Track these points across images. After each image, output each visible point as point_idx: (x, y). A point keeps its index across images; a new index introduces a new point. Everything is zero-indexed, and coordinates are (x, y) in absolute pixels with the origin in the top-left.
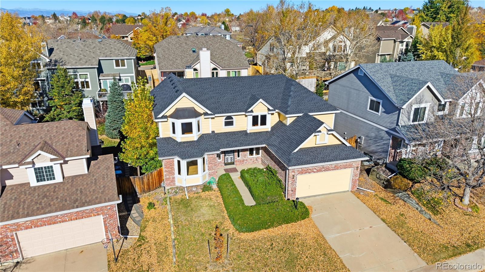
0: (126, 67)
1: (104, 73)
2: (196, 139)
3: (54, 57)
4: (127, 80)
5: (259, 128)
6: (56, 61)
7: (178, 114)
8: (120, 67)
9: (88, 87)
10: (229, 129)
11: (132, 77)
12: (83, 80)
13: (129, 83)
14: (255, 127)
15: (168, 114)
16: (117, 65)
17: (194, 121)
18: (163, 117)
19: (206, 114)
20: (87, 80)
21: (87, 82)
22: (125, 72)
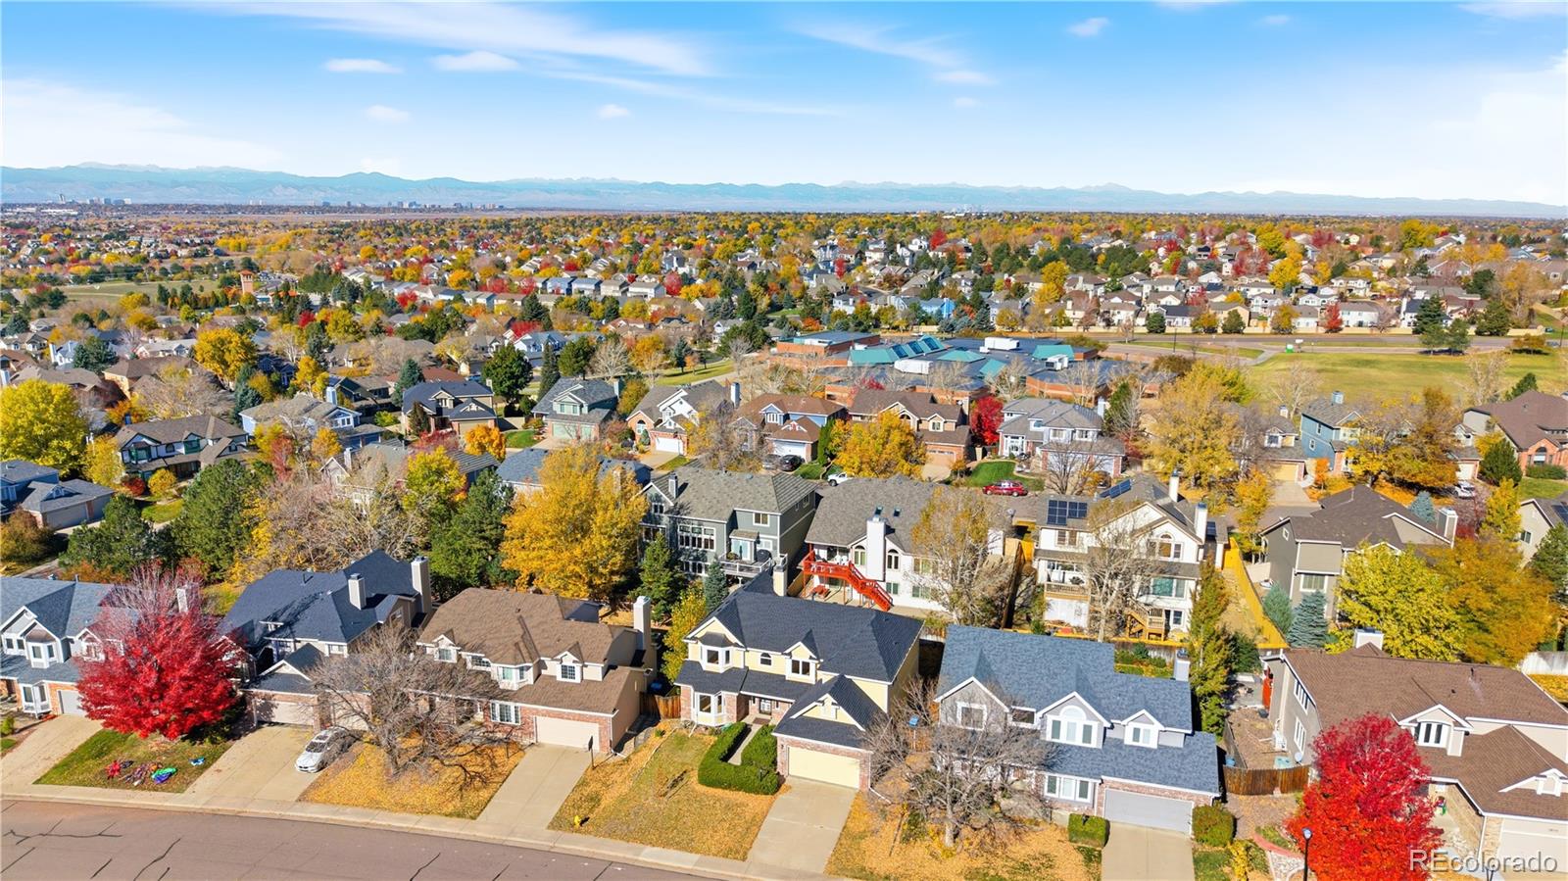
0: (768, 525)
1: (740, 529)
2: (722, 671)
3: (682, 499)
4: (767, 544)
5: (800, 677)
6: (682, 507)
7: (708, 639)
8: (761, 525)
9: (712, 547)
10: (765, 668)
11: (775, 541)
12: (708, 537)
13: (770, 549)
14: (795, 675)
15: (698, 636)
16: (757, 521)
17: (721, 651)
18: (693, 638)
19: (736, 645)
20: (713, 538)
21: (712, 541)
22: (768, 532)
